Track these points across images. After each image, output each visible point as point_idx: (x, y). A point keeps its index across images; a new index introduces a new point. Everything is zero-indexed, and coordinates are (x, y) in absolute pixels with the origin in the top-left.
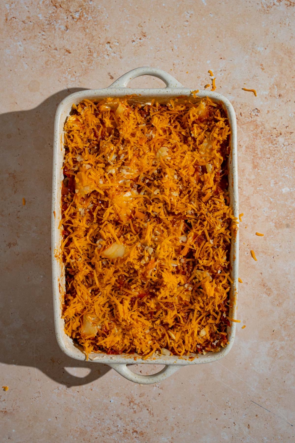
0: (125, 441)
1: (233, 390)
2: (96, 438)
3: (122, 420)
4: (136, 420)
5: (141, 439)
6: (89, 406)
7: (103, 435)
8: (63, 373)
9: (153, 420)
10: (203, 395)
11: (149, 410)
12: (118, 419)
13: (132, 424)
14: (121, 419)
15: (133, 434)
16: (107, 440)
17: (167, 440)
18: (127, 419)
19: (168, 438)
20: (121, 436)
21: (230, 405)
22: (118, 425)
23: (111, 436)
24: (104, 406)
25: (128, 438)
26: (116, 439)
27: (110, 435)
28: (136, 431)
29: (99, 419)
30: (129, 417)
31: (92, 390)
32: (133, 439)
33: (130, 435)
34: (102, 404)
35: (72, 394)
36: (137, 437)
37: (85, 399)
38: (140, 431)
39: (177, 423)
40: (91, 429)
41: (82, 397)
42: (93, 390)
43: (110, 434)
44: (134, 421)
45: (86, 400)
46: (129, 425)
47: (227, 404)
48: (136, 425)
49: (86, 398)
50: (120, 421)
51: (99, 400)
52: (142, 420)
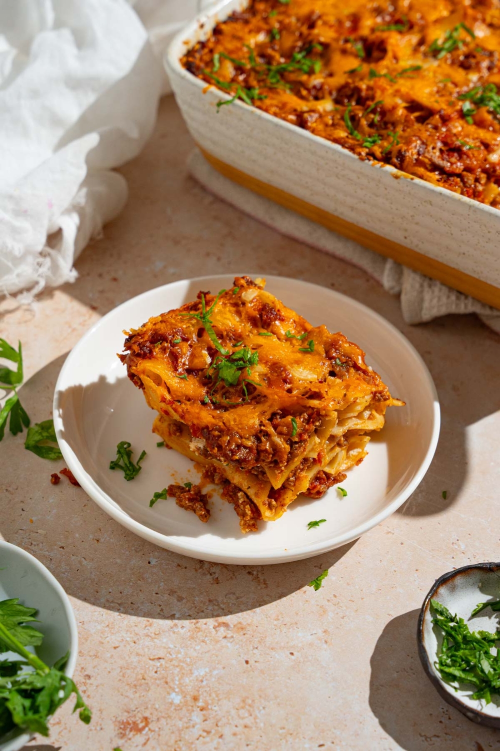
0: (198, 648)
1: (463, 516)
2: (115, 648)
3: (184, 601)
4: (220, 599)
5: (241, 641)
6: (93, 576)
7: (135, 639)
8: (23, 510)
9: (267, 595)
10: (389, 533)
11: (255, 573)
12: (174, 600)
13: (210, 608)
14: (180, 599)
15: (217, 631)
16: (146, 650)
17: (312, 637)
18: (197, 599)
19: (315, 632)
20: (183, 639)
21: (463, 547)
22: (174, 612)
23: (156, 640)
24: (133, 574)
25: (203, 641)
26: (172, 646)
27: (152, 639)
28: (224, 623)
29: (119, 604)
30: (202, 593)
31: (98, 541)
32: (217, 642)
33: (210, 633)
34: (128, 571)
35: (47, 552)
36: (229, 636)
37: (80, 562)
38: (236, 623)
39: (332, 596)
40: (99, 627)
41: (73, 558)
42: (102, 540)
43: (153, 635)
44: (216, 600)
45: (85, 562)
46: (203, 611)
47: (456, 547)
48: (223, 609)
49: (83, 559)
50: (179, 603)
51: (118, 561)
52: (238, 598)
